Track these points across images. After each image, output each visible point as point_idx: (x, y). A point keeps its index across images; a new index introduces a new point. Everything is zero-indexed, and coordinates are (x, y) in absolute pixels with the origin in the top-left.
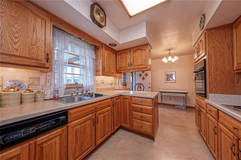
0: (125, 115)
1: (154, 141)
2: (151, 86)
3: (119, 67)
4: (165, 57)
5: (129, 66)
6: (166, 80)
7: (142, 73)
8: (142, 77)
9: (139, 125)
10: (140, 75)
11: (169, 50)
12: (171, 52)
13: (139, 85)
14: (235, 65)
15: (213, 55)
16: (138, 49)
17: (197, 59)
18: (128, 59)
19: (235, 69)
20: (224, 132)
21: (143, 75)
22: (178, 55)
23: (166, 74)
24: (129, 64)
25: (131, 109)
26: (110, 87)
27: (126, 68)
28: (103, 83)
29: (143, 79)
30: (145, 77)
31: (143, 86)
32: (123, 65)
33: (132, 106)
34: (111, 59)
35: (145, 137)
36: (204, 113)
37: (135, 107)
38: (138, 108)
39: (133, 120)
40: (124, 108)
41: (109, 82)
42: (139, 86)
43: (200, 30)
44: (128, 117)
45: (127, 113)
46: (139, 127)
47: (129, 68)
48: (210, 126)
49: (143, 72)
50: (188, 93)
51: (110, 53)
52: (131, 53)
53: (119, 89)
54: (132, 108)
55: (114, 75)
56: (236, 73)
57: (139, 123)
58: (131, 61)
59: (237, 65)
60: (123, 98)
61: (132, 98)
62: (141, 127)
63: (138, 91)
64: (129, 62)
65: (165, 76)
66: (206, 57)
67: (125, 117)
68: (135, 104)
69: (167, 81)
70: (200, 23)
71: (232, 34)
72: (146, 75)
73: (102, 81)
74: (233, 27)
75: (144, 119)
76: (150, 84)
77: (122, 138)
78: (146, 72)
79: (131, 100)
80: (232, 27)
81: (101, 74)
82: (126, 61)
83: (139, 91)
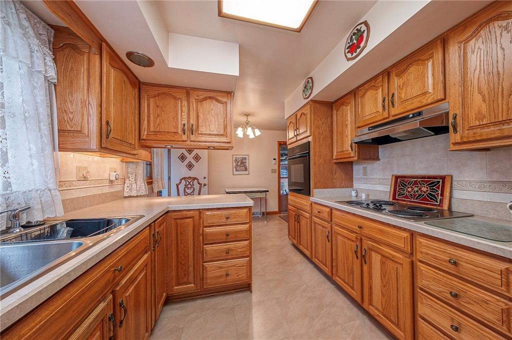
0: (183, 263)
1: (251, 292)
2: (207, 183)
3: (152, 129)
4: (240, 127)
5: (184, 134)
6: (235, 170)
7: (186, 154)
8: (186, 162)
9: (222, 272)
10: (183, 158)
11: (247, 115)
12: (250, 119)
13: (190, 181)
14: (335, 154)
15: (317, 136)
16: (210, 98)
17: (295, 139)
18: (183, 114)
19: (334, 157)
20: (341, 235)
21: (190, 158)
22: (261, 127)
23: (234, 159)
24: (186, 127)
25: (200, 242)
26: (107, 190)
27: (176, 138)
28: (85, 179)
29: (190, 166)
30: (193, 162)
31: (199, 183)
32: (165, 127)
33: (201, 232)
34: (126, 101)
35: (232, 293)
36: (308, 217)
37: (212, 234)
38: (220, 233)
39: (206, 268)
40: (179, 242)
41: (106, 176)
42: (190, 183)
43: (305, 98)
44: (191, 263)
45: (188, 253)
46: (221, 276)
47: (184, 137)
48: (319, 232)
49: (190, 151)
50: (268, 191)
51: (124, 82)
52: (191, 100)
53: (137, 196)
54: (201, 238)
55: (135, 152)
56: (335, 163)
57: (220, 268)
58: (192, 122)
59: (337, 153)
60: (174, 219)
61: (202, 214)
62: (227, 275)
63: (185, 195)
64: (186, 122)
65: (233, 162)
66: (310, 139)
67: (182, 268)
68: (210, 227)
69: (236, 173)
70: (305, 88)
71: (332, 116)
72: (197, 158)
73: (79, 169)
74: (334, 108)
75: (232, 255)
76: (205, 178)
77: (181, 326)
78: (195, 152)
79: (200, 218)
80: (332, 107)
81: (94, 144)
82: (175, 118)
83: (188, 194)
